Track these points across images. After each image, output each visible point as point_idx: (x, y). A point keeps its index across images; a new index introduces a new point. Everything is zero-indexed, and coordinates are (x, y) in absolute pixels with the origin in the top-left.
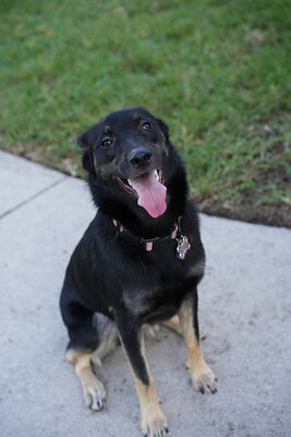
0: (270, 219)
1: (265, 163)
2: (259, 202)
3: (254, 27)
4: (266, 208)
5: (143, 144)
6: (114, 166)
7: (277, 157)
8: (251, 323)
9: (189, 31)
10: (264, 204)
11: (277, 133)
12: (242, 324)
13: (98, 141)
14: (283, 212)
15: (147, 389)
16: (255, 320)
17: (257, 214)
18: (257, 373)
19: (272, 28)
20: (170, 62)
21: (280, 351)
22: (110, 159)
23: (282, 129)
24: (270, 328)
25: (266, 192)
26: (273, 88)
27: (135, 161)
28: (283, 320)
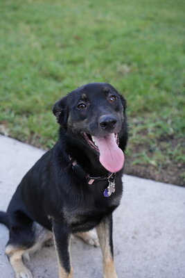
0: (142, 174)
1: (136, 139)
2: (134, 163)
3: (123, 63)
4: (139, 167)
5: (111, 112)
6: (85, 124)
7: (144, 138)
8: (133, 238)
9: (82, 60)
10: (138, 164)
11: (142, 123)
12: (127, 238)
13: (75, 104)
14: (150, 170)
15: (68, 275)
16: (136, 236)
17: (133, 170)
18: (140, 270)
19: (135, 65)
20: (71, 77)
21: (155, 257)
22: (83, 118)
23: (146, 121)
24: (146, 242)
25: (138, 157)
26: (139, 97)
27: (104, 124)
28: (155, 237)
